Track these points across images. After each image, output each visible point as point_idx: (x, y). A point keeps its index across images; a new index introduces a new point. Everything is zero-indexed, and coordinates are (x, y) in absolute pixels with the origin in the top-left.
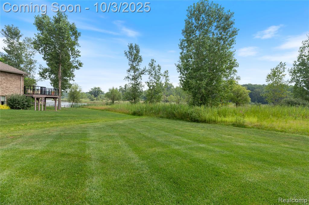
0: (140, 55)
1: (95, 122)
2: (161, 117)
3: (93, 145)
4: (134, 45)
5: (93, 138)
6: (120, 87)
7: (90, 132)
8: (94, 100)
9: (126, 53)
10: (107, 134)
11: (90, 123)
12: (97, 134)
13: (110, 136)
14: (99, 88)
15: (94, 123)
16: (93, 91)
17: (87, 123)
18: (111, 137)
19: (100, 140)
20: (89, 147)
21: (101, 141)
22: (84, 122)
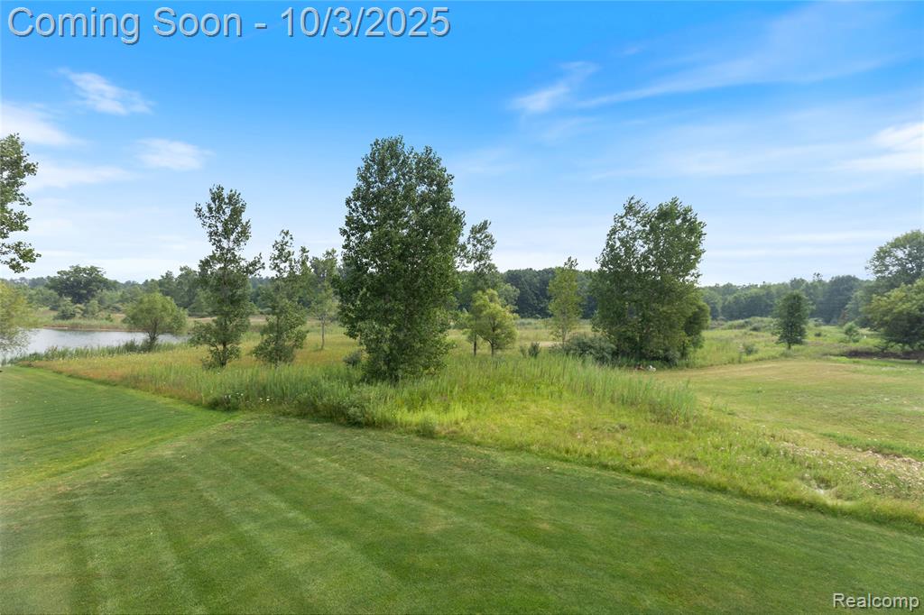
0: (244, 218)
1: (92, 463)
2: (285, 414)
3: (100, 547)
4: (226, 194)
5: (95, 530)
6: (181, 269)
7: (87, 512)
8: (73, 316)
9: (199, 211)
10: (128, 511)
11: (78, 468)
12: (104, 514)
13: (132, 516)
14: (93, 269)
15: (90, 469)
16: (68, 279)
17: (70, 470)
18: (136, 518)
19: (113, 531)
20: (91, 554)
21: (114, 535)
22: (60, 469)
